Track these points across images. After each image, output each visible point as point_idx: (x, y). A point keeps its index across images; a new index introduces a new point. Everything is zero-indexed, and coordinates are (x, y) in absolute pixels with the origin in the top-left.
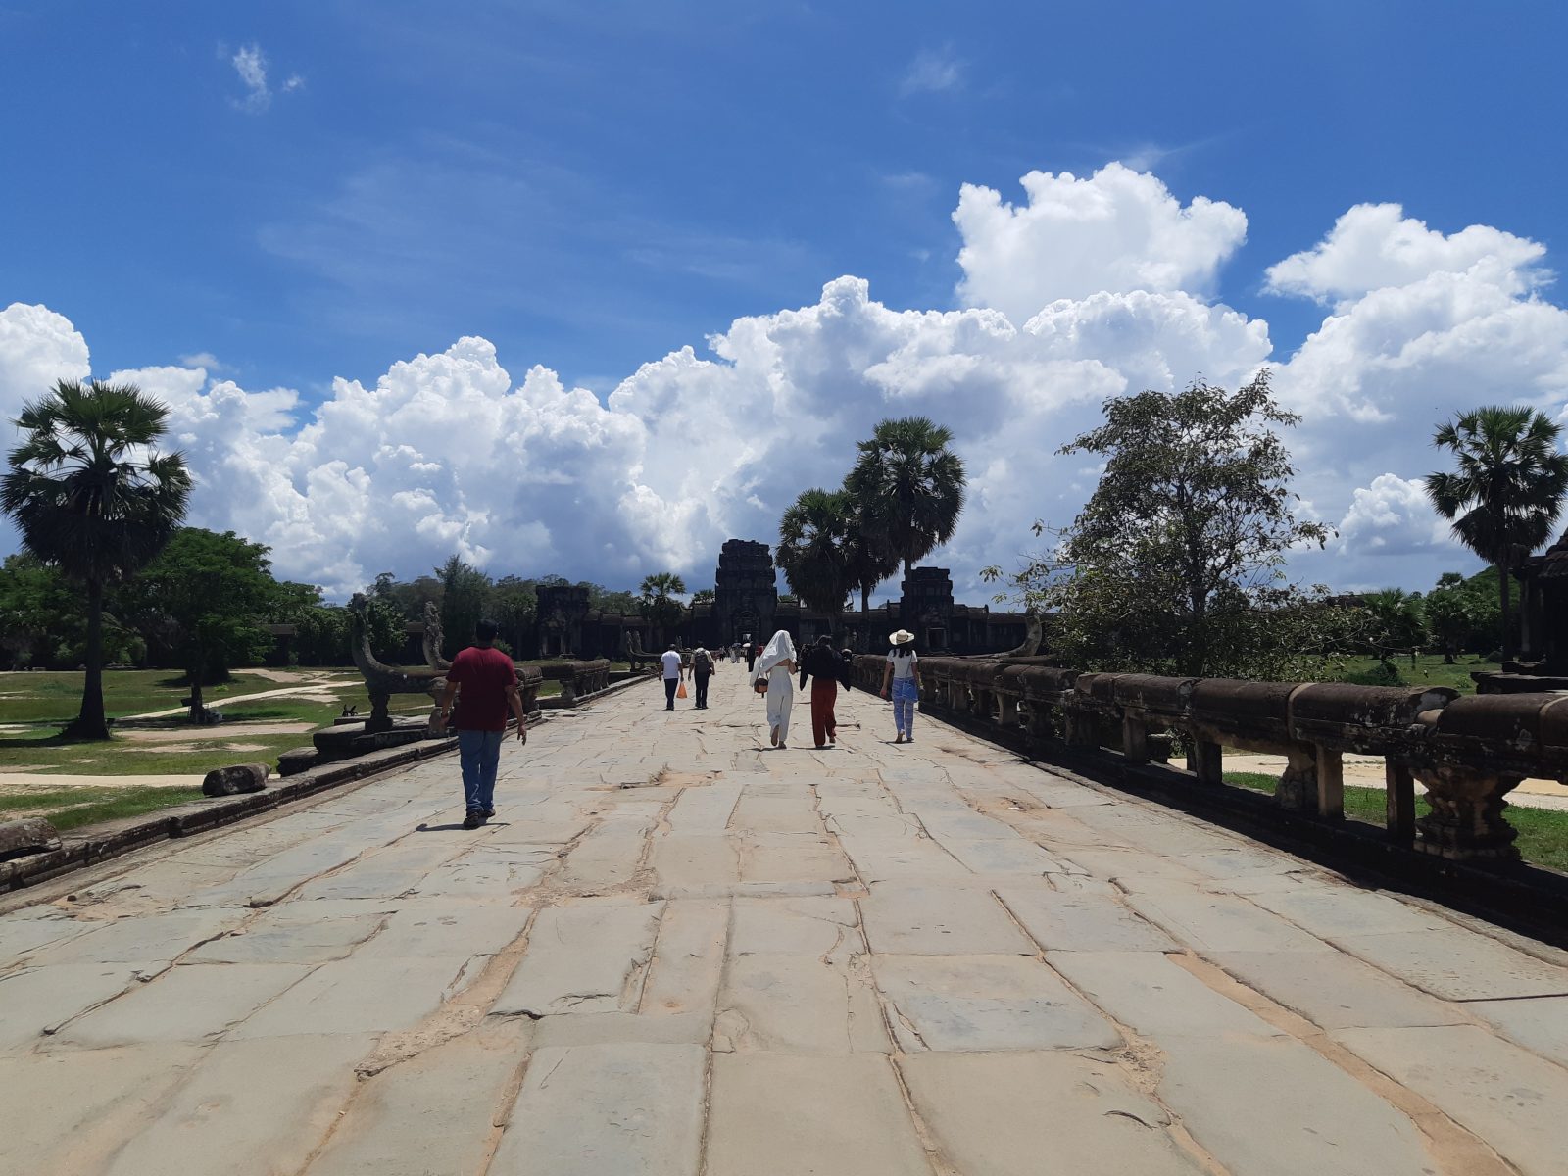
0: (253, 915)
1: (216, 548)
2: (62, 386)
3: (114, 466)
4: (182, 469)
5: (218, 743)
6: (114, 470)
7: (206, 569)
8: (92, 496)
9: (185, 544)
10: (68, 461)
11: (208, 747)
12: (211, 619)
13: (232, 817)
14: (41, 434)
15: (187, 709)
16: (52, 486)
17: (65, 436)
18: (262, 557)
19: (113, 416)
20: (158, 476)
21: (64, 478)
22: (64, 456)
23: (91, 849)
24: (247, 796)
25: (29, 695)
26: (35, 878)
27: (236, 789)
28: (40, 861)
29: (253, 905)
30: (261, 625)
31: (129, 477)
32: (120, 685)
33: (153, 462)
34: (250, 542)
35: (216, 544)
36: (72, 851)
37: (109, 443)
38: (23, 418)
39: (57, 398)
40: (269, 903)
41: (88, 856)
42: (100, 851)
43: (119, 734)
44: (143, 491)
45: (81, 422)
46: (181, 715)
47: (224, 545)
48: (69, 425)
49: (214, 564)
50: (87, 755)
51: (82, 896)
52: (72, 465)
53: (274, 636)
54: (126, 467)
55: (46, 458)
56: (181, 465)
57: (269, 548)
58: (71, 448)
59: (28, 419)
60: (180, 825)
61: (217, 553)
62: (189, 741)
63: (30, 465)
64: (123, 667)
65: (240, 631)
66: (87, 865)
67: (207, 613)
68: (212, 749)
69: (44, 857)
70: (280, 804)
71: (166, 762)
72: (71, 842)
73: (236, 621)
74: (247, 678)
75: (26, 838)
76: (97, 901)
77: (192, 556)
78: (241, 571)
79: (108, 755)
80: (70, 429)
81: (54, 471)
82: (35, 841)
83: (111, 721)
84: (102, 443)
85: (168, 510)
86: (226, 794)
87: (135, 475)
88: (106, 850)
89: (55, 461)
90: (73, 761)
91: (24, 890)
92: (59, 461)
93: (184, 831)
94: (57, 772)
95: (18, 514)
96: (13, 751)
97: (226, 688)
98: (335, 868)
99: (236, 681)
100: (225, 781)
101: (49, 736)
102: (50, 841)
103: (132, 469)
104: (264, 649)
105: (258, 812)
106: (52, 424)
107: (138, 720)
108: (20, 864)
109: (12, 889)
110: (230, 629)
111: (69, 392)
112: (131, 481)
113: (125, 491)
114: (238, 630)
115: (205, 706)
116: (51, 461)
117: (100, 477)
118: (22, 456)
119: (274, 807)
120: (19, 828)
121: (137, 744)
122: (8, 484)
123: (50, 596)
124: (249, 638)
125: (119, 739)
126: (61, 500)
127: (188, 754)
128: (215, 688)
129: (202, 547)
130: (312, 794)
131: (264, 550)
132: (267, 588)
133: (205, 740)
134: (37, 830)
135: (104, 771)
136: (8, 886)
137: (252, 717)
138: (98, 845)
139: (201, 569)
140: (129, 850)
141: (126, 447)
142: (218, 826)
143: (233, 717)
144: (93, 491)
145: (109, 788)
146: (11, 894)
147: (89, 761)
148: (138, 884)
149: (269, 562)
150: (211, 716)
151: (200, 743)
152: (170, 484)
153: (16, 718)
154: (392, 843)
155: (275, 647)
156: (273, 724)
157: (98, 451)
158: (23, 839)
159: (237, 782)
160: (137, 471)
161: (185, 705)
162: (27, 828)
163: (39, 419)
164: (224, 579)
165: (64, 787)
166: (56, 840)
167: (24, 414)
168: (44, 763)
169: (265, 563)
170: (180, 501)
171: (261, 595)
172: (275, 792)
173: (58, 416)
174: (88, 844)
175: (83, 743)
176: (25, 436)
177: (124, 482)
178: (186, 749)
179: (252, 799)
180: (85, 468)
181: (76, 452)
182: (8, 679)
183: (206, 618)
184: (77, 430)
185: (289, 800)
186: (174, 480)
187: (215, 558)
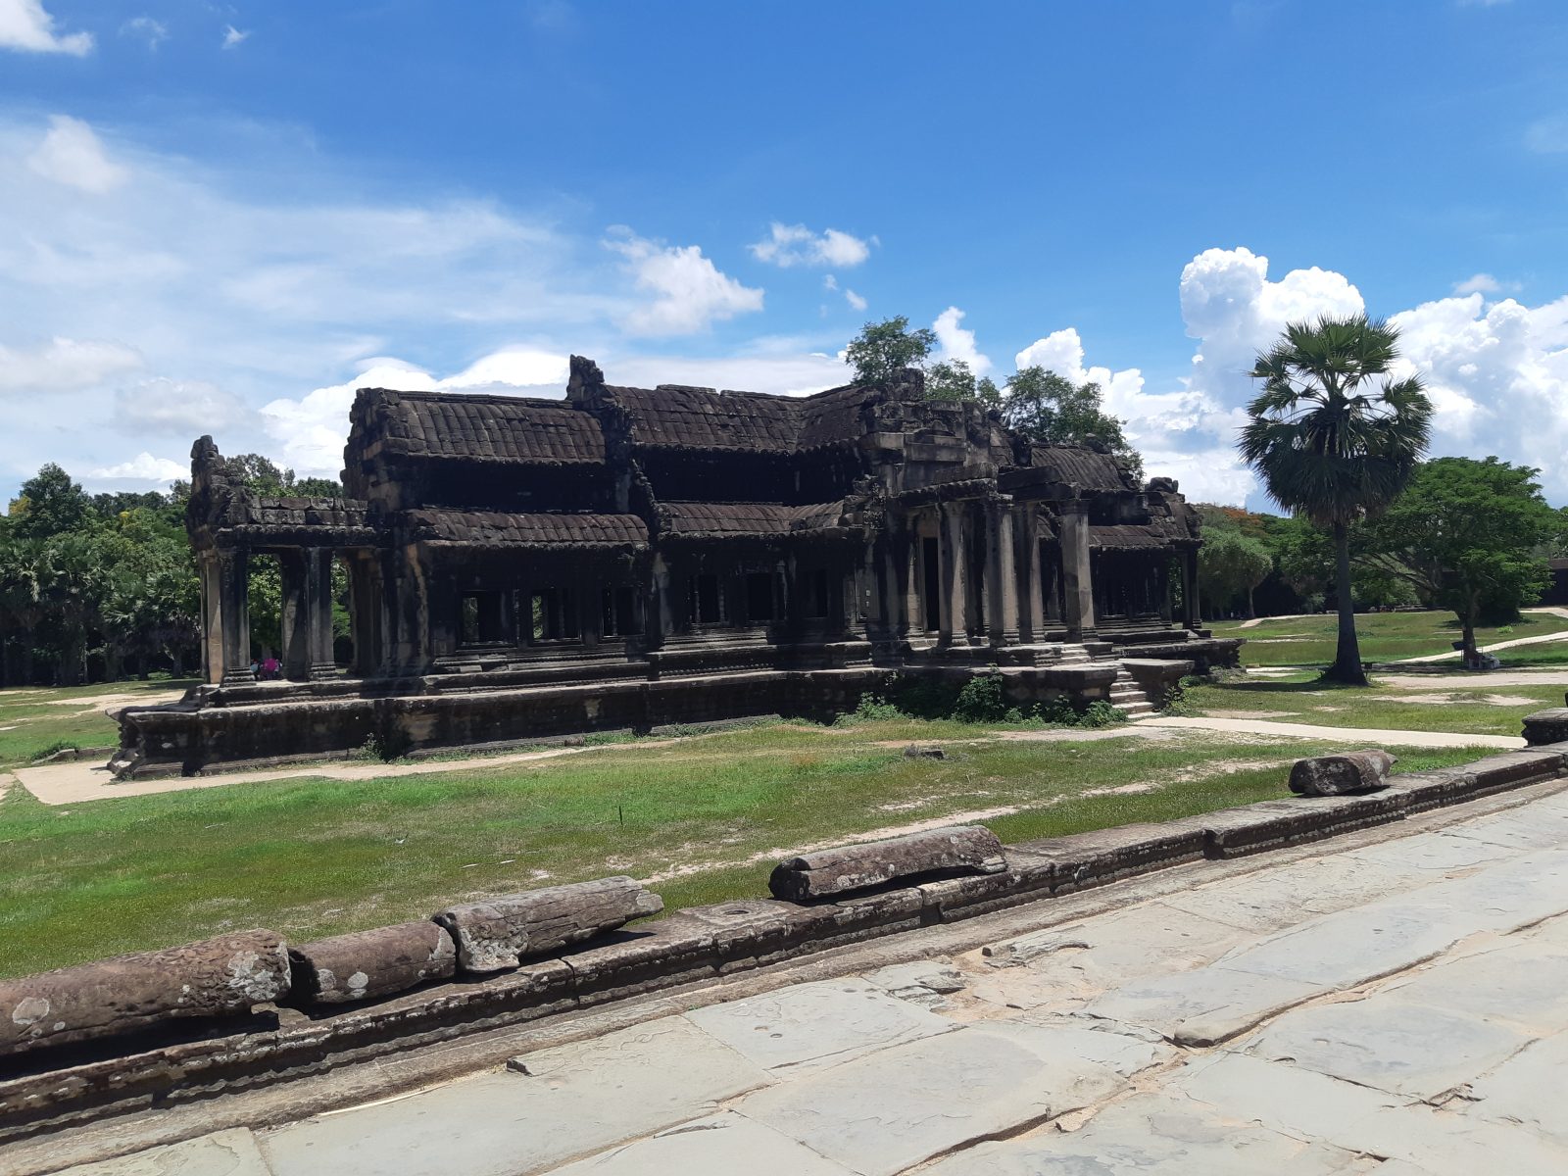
0: (1167, 1062)
1: (1475, 477)
2: (1291, 329)
3: (1346, 401)
4: (1420, 393)
5: (1479, 694)
6: (1347, 407)
7: (1464, 500)
8: (1328, 436)
9: (1441, 476)
10: (1301, 403)
11: (1464, 698)
12: (1474, 555)
13: (1316, 832)
14: (1275, 381)
15: (1459, 653)
16: (1289, 431)
17: (1298, 380)
18: (1530, 481)
19: (1343, 350)
20: (1394, 404)
21: (1299, 422)
22: (1296, 398)
23: (1057, 874)
24: (1345, 801)
25: (1311, 637)
26: (962, 911)
27: (1334, 788)
28: (965, 889)
29: (1178, 1041)
30: (1539, 558)
31: (1364, 410)
32: (1405, 627)
33: (1387, 390)
34: (1514, 466)
35: (1474, 472)
36: (1026, 876)
37: (1341, 379)
38: (1257, 369)
39: (1286, 341)
40: (1205, 1043)
41: (1056, 882)
42: (1076, 875)
43: (1378, 679)
44: (1381, 423)
45: (1312, 362)
46: (1456, 660)
47: (1484, 472)
48: (1303, 367)
49: (1473, 494)
50: (1334, 702)
51: (1001, 951)
52: (1306, 407)
53: (1550, 571)
54: (1360, 400)
55: (1279, 404)
56: (1418, 389)
57: (1538, 470)
58: (1302, 389)
59: (1262, 368)
60: (1220, 841)
61: (1477, 481)
62: (1447, 691)
63: (1266, 415)
64: (1413, 608)
65: (1510, 567)
66: (1053, 894)
67: (1470, 548)
68: (1469, 701)
69: (975, 883)
70: (1409, 813)
71: (1410, 714)
72: (1025, 861)
73: (1501, 555)
74: (1540, 618)
75: (950, 854)
76: (1019, 963)
77: (1448, 487)
78: (1504, 500)
79: (1355, 703)
80: (1302, 372)
81: (1288, 415)
82: (964, 860)
83: (1369, 665)
84: (1335, 381)
85: (1408, 440)
86: (1320, 794)
87: (1369, 407)
88: (1084, 876)
89: (1288, 406)
90: (1317, 708)
91: (940, 927)
92: (1293, 405)
93: (1227, 850)
94: (1294, 720)
95: (1261, 463)
96: (1265, 695)
97: (1510, 629)
98: (1379, 977)
99: (1527, 622)
100: (1316, 777)
101: (1308, 681)
102: (987, 861)
103: (1366, 401)
104: (1538, 586)
105: (1367, 825)
106: (1284, 368)
107: (1409, 664)
108: (932, 892)
109: (924, 924)
110: (1497, 564)
111: (1297, 334)
112: (1366, 415)
113: (1360, 426)
114: (1505, 566)
115: (1479, 650)
116: (1284, 406)
117: (1334, 415)
118: (1257, 408)
119: (1401, 817)
120: (943, 840)
121: (1391, 692)
122: (1249, 435)
123: (1309, 540)
124: (1521, 574)
125: (1378, 685)
126: (1296, 443)
127: (1440, 706)
128: (1499, 630)
129: (1460, 477)
130: (1473, 798)
131: (1532, 473)
132: (1538, 515)
133: (1463, 690)
134: (970, 844)
135: (1343, 721)
136: (917, 921)
137: (1536, 662)
138: (1069, 868)
139: (1459, 500)
140: (1132, 874)
141: (1361, 379)
142: (1289, 844)
143: (1512, 663)
144: (1329, 431)
145: (1337, 743)
146: (919, 932)
147: (1332, 709)
148: (1087, 942)
149: (1539, 486)
150: (1485, 661)
151: (1457, 694)
152: (1407, 411)
153: (1293, 660)
154: (1528, 927)
155: (1552, 583)
156: (1557, 671)
157: (1331, 387)
158: (944, 856)
159: (1336, 778)
160: (1371, 403)
161: (1457, 649)
162: (954, 840)
163: (1272, 368)
164: (1485, 510)
165: (1293, 738)
166: (997, 859)
167: (1258, 364)
168: (1287, 710)
169: (1534, 487)
170: (1421, 428)
171: (1531, 524)
172: (1397, 796)
173: (1290, 360)
174: (1053, 866)
175: (1338, 688)
176: (1259, 387)
177: (1358, 416)
178: (1440, 700)
179: (1353, 806)
180: (1321, 408)
181: (1308, 393)
182: (1299, 622)
183: (1469, 555)
184: (1310, 371)
185: (1431, 808)
186: (1411, 406)
187: (1473, 487)
